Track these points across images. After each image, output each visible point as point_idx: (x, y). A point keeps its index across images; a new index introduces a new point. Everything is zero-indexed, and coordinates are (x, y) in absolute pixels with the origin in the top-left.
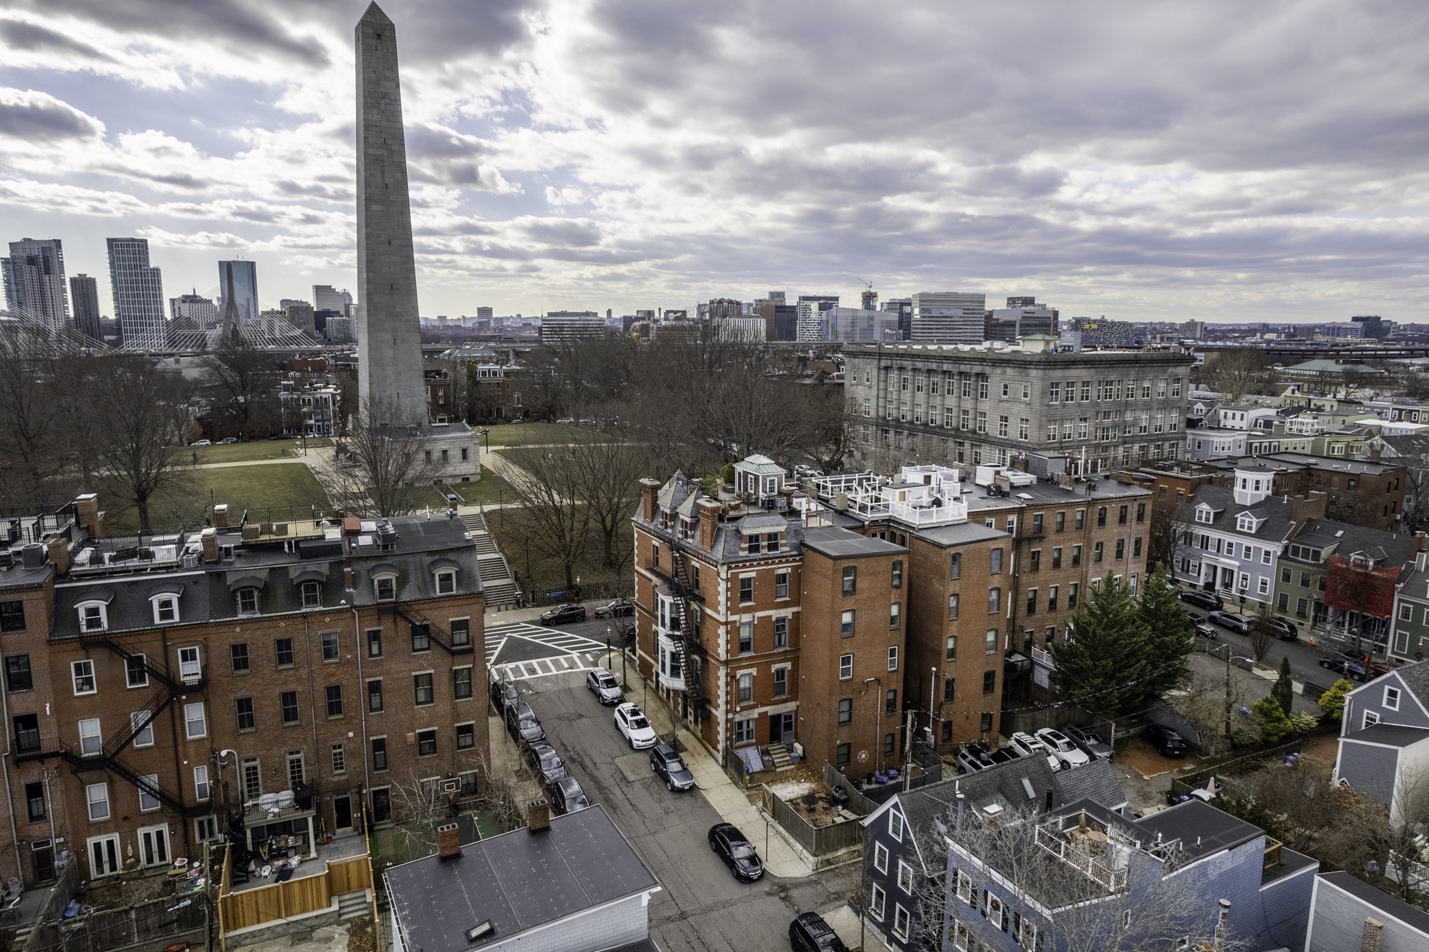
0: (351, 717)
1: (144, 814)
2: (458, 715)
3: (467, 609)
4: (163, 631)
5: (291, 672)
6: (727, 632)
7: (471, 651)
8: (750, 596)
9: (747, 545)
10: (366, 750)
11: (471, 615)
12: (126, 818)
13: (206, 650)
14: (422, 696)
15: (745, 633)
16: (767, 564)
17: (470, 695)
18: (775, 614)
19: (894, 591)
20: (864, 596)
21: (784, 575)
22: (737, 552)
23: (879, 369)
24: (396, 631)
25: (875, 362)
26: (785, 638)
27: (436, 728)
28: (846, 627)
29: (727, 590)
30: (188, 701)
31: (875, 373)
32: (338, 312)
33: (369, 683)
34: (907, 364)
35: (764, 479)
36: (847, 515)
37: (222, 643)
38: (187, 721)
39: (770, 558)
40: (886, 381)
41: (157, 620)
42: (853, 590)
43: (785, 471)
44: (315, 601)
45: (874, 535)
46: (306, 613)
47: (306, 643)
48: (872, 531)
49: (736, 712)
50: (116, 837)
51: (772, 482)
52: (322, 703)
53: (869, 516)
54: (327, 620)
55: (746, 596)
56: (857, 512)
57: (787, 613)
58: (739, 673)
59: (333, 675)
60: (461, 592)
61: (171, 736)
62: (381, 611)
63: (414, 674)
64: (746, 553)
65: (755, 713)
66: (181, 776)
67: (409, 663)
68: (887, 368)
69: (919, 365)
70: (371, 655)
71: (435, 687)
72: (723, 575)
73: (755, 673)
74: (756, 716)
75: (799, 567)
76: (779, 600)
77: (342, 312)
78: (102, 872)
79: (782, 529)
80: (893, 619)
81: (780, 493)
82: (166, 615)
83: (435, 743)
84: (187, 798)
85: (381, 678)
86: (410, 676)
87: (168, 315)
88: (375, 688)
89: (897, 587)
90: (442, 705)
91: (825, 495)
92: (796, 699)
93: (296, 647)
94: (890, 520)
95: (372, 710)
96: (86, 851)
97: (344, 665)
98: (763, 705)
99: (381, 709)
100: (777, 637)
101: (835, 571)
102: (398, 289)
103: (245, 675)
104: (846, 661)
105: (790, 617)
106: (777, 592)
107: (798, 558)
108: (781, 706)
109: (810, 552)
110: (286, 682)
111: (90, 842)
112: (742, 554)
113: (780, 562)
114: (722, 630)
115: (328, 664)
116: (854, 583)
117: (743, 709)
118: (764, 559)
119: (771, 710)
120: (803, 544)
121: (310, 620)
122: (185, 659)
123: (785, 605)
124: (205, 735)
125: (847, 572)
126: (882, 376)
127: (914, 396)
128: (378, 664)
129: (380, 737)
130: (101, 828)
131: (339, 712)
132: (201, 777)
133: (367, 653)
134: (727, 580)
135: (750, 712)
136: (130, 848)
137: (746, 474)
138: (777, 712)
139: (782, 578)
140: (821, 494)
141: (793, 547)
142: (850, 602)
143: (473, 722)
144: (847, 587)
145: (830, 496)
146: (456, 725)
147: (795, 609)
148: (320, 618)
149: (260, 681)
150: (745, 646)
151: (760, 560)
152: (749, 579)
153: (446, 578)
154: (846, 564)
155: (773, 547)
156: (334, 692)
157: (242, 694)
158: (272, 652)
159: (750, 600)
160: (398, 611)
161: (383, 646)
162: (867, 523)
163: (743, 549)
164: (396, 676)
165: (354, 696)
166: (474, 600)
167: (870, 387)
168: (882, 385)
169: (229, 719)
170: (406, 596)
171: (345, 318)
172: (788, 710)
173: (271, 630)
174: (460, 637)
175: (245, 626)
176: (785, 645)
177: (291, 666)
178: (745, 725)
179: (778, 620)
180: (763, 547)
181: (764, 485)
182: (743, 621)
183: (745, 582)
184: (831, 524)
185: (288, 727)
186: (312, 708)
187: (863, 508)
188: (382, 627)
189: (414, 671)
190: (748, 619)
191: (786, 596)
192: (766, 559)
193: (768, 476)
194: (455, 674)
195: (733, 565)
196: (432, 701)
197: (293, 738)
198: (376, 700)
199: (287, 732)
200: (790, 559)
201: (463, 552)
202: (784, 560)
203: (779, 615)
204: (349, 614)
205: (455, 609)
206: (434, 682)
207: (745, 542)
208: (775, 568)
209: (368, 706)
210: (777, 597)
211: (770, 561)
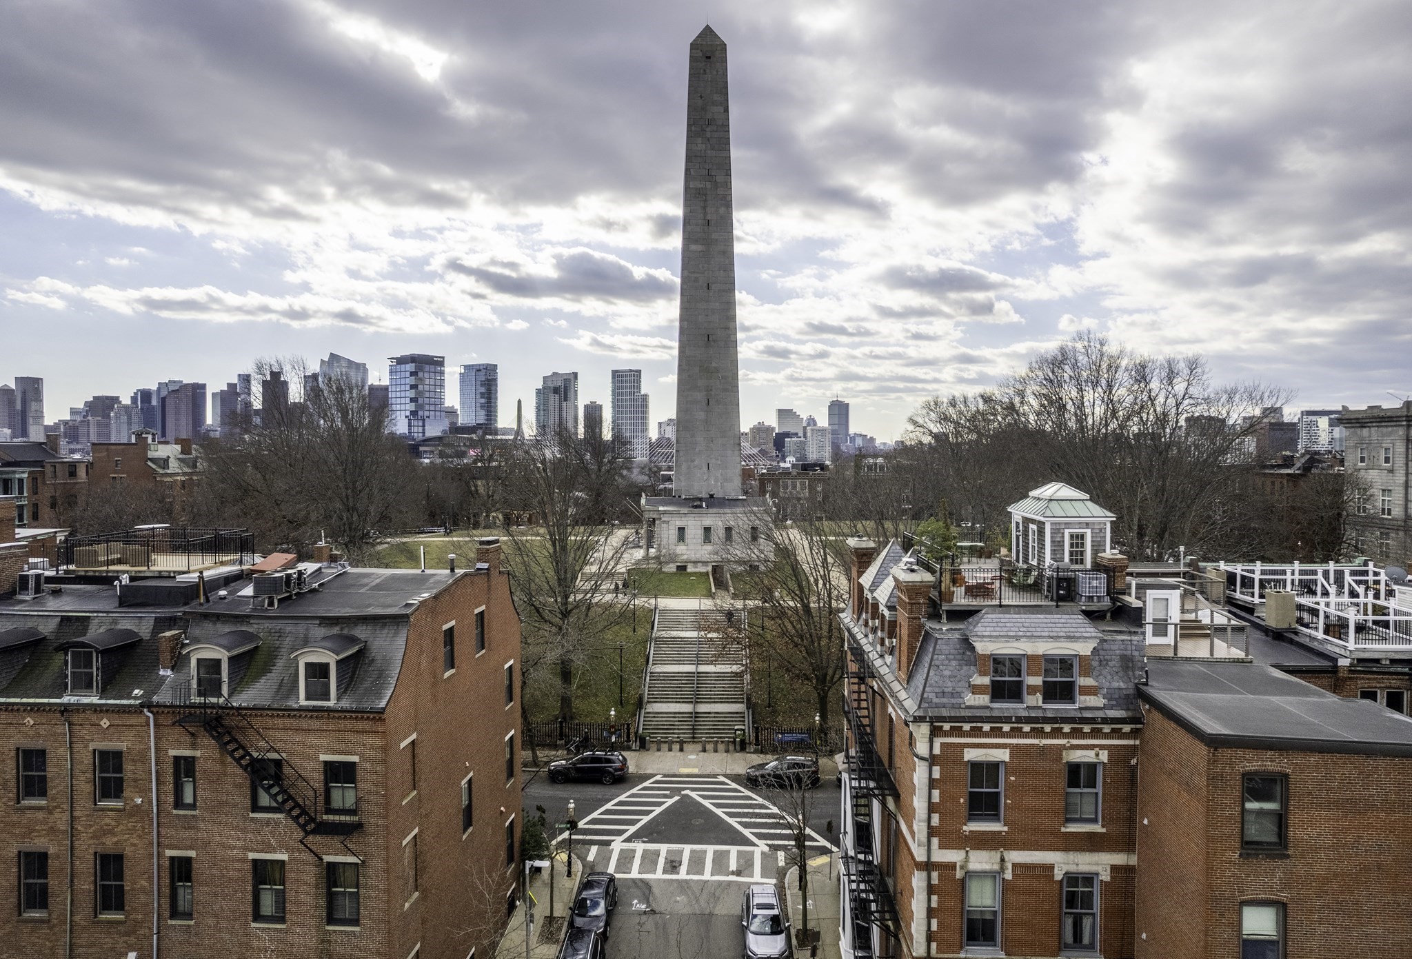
0: (136, 921)
2: (330, 957)
3: (353, 740)
5: (40, 815)
6: (931, 889)
7: (359, 826)
8: (996, 807)
9: (986, 680)
11: (361, 754)
14: (268, 906)
15: (983, 898)
16: (1039, 733)
17: (356, 922)
18: (1062, 862)
20: (1318, 868)
21: (1092, 767)
22: (959, 695)
24: (224, 765)
26: (1094, 927)
28: (1256, 948)
29: (932, 784)
31: (1400, 449)
33: (172, 859)
36: (1291, 642)
39: (1046, 720)
42: (1279, 847)
43: (1109, 516)
44: (89, 686)
45: (1370, 695)
46: (70, 705)
47: (66, 763)
48: (1363, 684)
51: (1078, 540)
52: (86, 884)
53: (1351, 647)
54: (105, 723)
55: (984, 806)
56: (1320, 635)
57: (1100, 864)
59: (111, 832)
60: (345, 703)
62: (198, 721)
63: (252, 856)
64: (984, 699)
67: (244, 832)
70: (179, 803)
71: (290, 892)
72: (922, 748)
75: (1133, 751)
76: (1073, 828)
79: (1085, 649)
81: (1098, 567)
85: (192, 854)
86: (245, 859)
88: (182, 870)
90: (302, 932)
91: (1248, 598)
93: (51, 766)
95: (174, 914)
97: (131, 815)
99: (189, 916)
100: (1069, 922)
101: (1215, 780)
105: (1106, 877)
106: (1068, 809)
107: (1127, 728)
109: (1156, 715)
110: (28, 834)
112: (971, 699)
113: (1076, 733)
114: (918, 881)
115: (105, 809)
116: (1281, 820)
118: (1028, 720)
120: (1141, 694)
121: (76, 719)
123: (1091, 843)
125: (1259, 786)
128: (189, 824)
131: (120, 907)
133: (170, 799)
134: (932, 760)
137: (1027, 521)
139: (1077, 775)
140: (1238, 595)
141: (1115, 699)
142: (1268, 878)
144: (1262, 832)
145: (1257, 600)
147: (1119, 859)
148: (94, 718)
150: (979, 930)
151: (1019, 720)
152: (994, 766)
153: (318, 672)
154: (1253, 762)
155: (1059, 691)
156: (111, 865)
158: (13, 772)
159: (995, 817)
160: (224, 724)
161: (199, 790)
162: (1344, 662)
163: (976, 690)
164: (219, 854)
165: (142, 883)
166: (367, 725)
173: (12, 731)
174: (343, 796)
177: (43, 803)
179: (1072, 879)
180: (1033, 690)
181: (1058, 546)
182: (973, 866)
183: (985, 772)
184: (1238, 653)
185: (26, 921)
186: (71, 891)
187: (1337, 628)
188: (198, 754)
189: (253, 850)
190: (987, 867)
191: (1095, 821)
192: (1037, 722)
193: (1068, 525)
194: (332, 873)
195: (947, 727)
196: (282, 920)
197: (34, 944)
198: (184, 895)
199: (25, 930)
200: (1107, 729)
201: (384, 625)
202: (1087, 729)
203: (1073, 868)
204: (142, 719)
205: (332, 738)
206: (288, 882)
207: (983, 673)
208: (1063, 747)
209: (166, 907)
210: (1068, 820)
211: (1048, 728)
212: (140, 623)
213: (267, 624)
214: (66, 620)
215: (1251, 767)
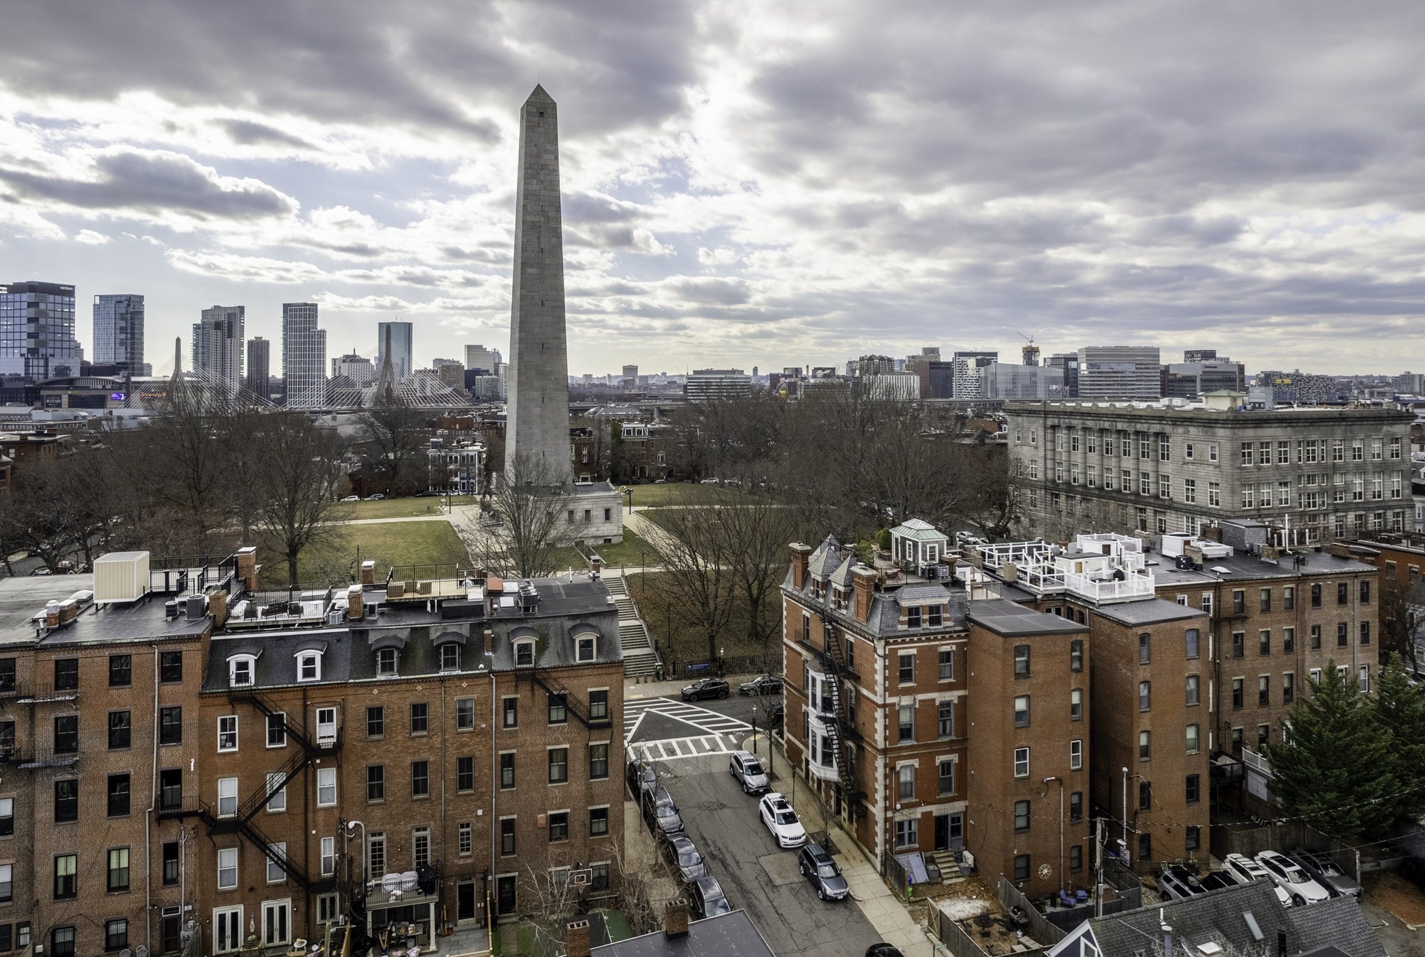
0: (482, 793)
1: (269, 886)
2: (592, 797)
3: (606, 678)
4: (305, 689)
5: (424, 740)
6: (885, 716)
8: (911, 676)
9: (906, 618)
10: (494, 830)
11: (610, 686)
12: (252, 889)
13: (343, 712)
14: (556, 774)
15: (905, 718)
16: (928, 640)
17: (606, 775)
18: (938, 697)
19: (1074, 675)
20: (1040, 680)
21: (948, 653)
22: (895, 626)
23: (1045, 428)
24: (533, 700)
25: (1041, 421)
26: (951, 725)
27: (569, 810)
28: (1020, 715)
29: (885, 667)
30: (322, 766)
31: (1041, 432)
32: (488, 371)
33: (503, 756)
34: (1076, 422)
35: (924, 545)
36: (1016, 588)
37: (359, 705)
38: (319, 787)
39: (932, 634)
40: (1054, 441)
41: (300, 678)
42: (1026, 674)
43: (947, 538)
44: (454, 664)
45: (1049, 611)
46: (443, 677)
47: (442, 709)
48: (1046, 606)
49: (896, 810)
50: (240, 909)
51: (932, 549)
52: (453, 775)
53: (1041, 589)
54: (465, 685)
55: (906, 675)
56: (1028, 584)
57: (953, 696)
58: (899, 764)
59: (466, 745)
60: (601, 660)
61: (302, 802)
62: (519, 677)
63: (549, 748)
64: (905, 627)
65: (918, 813)
66: (308, 847)
67: (544, 735)
68: (1054, 427)
69: (1090, 424)
70: (506, 725)
71: (570, 764)
72: (880, 651)
73: (917, 765)
74: (919, 816)
75: (965, 644)
76: (942, 681)
77: (492, 371)
78: (224, 948)
79: (945, 601)
80: (1074, 709)
81: (942, 562)
82: (309, 673)
83: (566, 826)
84: (312, 871)
85: (514, 751)
86: (545, 750)
87: (329, 374)
88: (508, 761)
89: (1078, 671)
90: (576, 785)
91: (992, 565)
92: (965, 799)
93: (431, 712)
94: (1066, 594)
95: (503, 786)
96: (211, 922)
97: (478, 734)
98: (927, 803)
99: (512, 785)
100: (941, 725)
101: (1005, 650)
102: (548, 349)
103: (378, 741)
104: (1021, 755)
105: (956, 701)
106: (940, 673)
107: (963, 634)
108: (947, 806)
109: (977, 628)
110: (418, 751)
111: (216, 912)
112: (900, 627)
113: (944, 638)
114: (879, 714)
115: (462, 733)
116: (1028, 663)
117: (904, 807)
118: (925, 635)
119: (936, 810)
120: (968, 619)
121: (447, 684)
122: (322, 720)
123: (950, 687)
124: (334, 804)
125: (1019, 651)
126: (1049, 436)
127: (1085, 458)
128: (513, 735)
129: (510, 817)
130: (227, 898)
131: (470, 787)
132: (328, 849)
133: (502, 723)
134: (885, 657)
135: (912, 810)
136: (252, 922)
137: (904, 539)
138: (942, 813)
139: (946, 656)
140: (987, 563)
141: (958, 622)
142: (1024, 687)
143: (607, 806)
144: (1020, 668)
145: (997, 566)
146: (590, 808)
147: (961, 693)
148: (458, 683)
149: (393, 748)
150: (905, 733)
151: (921, 635)
152: (909, 657)
153: (587, 644)
154: (1018, 642)
155: (935, 621)
156: (466, 764)
157: (374, 761)
158: (407, 717)
159: (910, 680)
160: (535, 678)
161: (519, 716)
162: (1039, 597)
163: (902, 623)
164: (530, 749)
165: (487, 771)
166: (613, 670)
167: (1036, 448)
168: (1049, 445)
169: (359, 788)
170: (545, 663)
171: (493, 377)
172: (956, 811)
173: (408, 694)
174: (598, 710)
175: (382, 688)
176: (950, 734)
177: (425, 733)
178: (906, 826)
179: (942, 704)
180: (924, 621)
181: (924, 552)
182: (903, 703)
183: (906, 660)
184: (999, 597)
185: (417, 800)
186: (443, 780)
187: (1035, 580)
188: (519, 696)
189: (549, 744)
190: (908, 703)
191: (950, 677)
192: (928, 635)
193: (928, 543)
194: (591, 751)
195: (891, 641)
196: (566, 780)
197: (421, 813)
198: (508, 776)
199: (416, 806)
200: (955, 635)
201: (605, 617)
202: (947, 636)
203: (943, 699)
204: (487, 680)
205: (595, 679)
206: (569, 759)
207: (904, 616)
208: (938, 645)
209: (499, 782)
210: (941, 678)
211: (932, 637)
212: (462, 628)
213: (538, 622)
214: (414, 630)
215: (1018, 644)
